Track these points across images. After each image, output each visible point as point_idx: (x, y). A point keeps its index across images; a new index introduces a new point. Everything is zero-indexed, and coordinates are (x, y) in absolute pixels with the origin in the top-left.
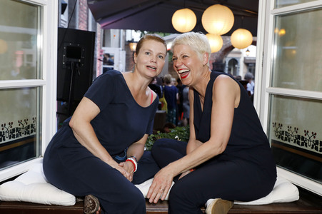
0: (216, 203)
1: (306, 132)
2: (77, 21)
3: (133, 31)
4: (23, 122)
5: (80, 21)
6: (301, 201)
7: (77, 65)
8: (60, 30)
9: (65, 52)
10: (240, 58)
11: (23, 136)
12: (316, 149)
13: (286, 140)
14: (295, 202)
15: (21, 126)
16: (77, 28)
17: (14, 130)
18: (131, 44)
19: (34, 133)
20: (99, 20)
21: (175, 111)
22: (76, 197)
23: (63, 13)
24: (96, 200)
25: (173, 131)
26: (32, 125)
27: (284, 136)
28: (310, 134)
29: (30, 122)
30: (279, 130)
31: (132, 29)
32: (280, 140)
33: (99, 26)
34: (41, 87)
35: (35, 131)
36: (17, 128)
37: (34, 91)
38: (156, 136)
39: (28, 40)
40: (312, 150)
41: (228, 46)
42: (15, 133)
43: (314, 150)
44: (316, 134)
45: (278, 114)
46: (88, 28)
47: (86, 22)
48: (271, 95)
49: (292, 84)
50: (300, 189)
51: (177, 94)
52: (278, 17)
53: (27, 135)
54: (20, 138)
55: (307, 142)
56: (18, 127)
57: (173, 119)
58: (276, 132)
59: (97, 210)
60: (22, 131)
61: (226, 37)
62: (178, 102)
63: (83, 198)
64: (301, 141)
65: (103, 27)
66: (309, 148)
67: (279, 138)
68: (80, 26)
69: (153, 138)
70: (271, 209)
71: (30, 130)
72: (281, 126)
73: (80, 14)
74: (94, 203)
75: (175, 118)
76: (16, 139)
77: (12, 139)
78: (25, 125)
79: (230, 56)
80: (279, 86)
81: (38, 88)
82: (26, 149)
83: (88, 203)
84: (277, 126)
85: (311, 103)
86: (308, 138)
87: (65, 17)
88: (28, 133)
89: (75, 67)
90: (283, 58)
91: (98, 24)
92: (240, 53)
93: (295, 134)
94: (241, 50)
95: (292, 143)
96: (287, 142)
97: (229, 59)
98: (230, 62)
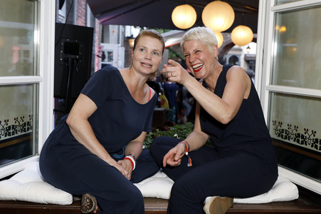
0: (214, 201)
1: (306, 131)
2: (76, 17)
3: (133, 27)
4: (19, 120)
5: (78, 17)
6: (300, 200)
7: (75, 62)
8: (58, 26)
9: (63, 48)
10: (240, 55)
11: (19, 134)
12: (316, 147)
13: (286, 138)
14: (295, 201)
15: (17, 124)
16: (75, 24)
17: (9, 127)
18: (131, 40)
19: (30, 131)
20: (98, 15)
21: (174, 108)
22: (74, 196)
23: (60, 8)
24: (93, 199)
25: (172, 129)
26: (28, 122)
27: (284, 134)
28: (310, 133)
29: (27, 120)
30: (279, 128)
31: (131, 25)
32: (280, 138)
33: (97, 21)
34: (37, 84)
35: (32, 128)
36: (13, 126)
37: (31, 87)
38: (155, 134)
39: (25, 35)
40: (312, 149)
41: (229, 43)
42: (11, 131)
43: (314, 149)
44: (315, 132)
45: (278, 112)
46: (86, 23)
47: (84, 18)
48: (271, 92)
49: (292, 81)
50: (300, 188)
51: (177, 92)
52: (278, 14)
53: (23, 133)
54: (16, 135)
55: (307, 140)
56: (14, 124)
57: (172, 117)
58: (276, 130)
59: (94, 209)
60: (18, 128)
61: (227, 33)
62: (178, 100)
63: (81, 196)
64: (301, 140)
65: (102, 23)
66: (309, 147)
67: (279, 136)
68: (79, 22)
69: (152, 136)
70: (270, 208)
71: (26, 127)
72: (281, 124)
73: (78, 8)
74: (91, 202)
75: (174, 116)
76: (12, 136)
77: (8, 137)
78: (21, 123)
79: (231, 53)
80: (279, 83)
81: (35, 85)
82: (22, 146)
83: (86, 202)
84: (277, 124)
85: (311, 101)
86: (308, 137)
87: (63, 12)
88: (25, 131)
89: (73, 63)
90: (283, 55)
91: (96, 20)
92: (241, 50)
93: (295, 132)
94: (242, 47)
95: (292, 142)
96: (287, 141)
97: (229, 56)
98: (230, 59)
